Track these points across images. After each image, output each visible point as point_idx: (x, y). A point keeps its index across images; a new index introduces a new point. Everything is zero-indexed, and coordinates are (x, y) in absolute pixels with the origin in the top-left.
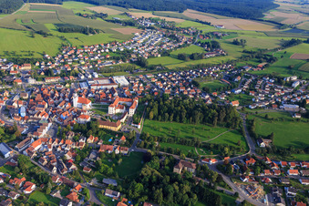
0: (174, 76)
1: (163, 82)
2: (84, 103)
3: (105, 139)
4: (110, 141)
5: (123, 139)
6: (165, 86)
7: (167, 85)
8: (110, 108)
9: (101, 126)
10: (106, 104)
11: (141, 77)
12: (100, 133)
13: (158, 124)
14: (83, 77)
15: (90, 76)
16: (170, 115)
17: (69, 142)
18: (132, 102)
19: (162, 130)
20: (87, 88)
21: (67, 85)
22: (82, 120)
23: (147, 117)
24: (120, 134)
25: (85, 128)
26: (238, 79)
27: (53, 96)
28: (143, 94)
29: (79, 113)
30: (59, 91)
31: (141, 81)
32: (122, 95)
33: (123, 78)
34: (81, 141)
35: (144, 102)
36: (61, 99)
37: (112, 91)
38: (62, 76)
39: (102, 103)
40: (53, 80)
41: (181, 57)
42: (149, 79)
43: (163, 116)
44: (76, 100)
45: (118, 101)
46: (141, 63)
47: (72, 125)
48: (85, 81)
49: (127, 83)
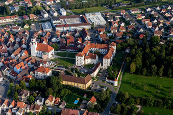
0: (168, 11)
1: (152, 18)
2: (44, 50)
3: (69, 99)
4: (76, 102)
5: (93, 101)
6: (154, 26)
7: (159, 23)
8: (78, 58)
9: (64, 83)
10: (73, 51)
11: (123, 13)
12: (63, 92)
13: (143, 80)
14: (46, 15)
15: (56, 14)
16: (159, 67)
17: (22, 104)
18: (108, 49)
19: (147, 88)
20: (50, 30)
21: (26, 27)
22: (40, 74)
23: (127, 70)
24: (89, 93)
25: (43, 85)
27: (7, 40)
28: (123, 38)
29: (37, 64)
30: (15, 35)
31: (122, 19)
32: (95, 40)
33: (99, 15)
34: (38, 103)
35: (124, 49)
36: (16, 45)
37: (83, 33)
38: (21, 14)
39: (69, 51)
40: (9, 20)
42: (134, 16)
43: (149, 69)
44: (34, 47)
45: (89, 48)
47: (27, 80)
48: (49, 20)
49: (103, 22)
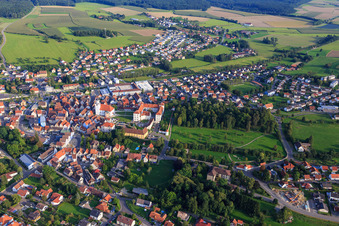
0: (201, 80)
1: (189, 85)
2: (107, 110)
3: (132, 147)
4: (137, 149)
5: (151, 147)
6: (191, 91)
7: (194, 89)
8: (135, 115)
9: (126, 134)
10: (129, 110)
11: (166, 81)
12: (126, 141)
13: (187, 130)
14: (103, 83)
15: (111, 82)
16: (199, 121)
17: (94, 151)
18: (158, 108)
19: (192, 136)
20: (108, 95)
21: (87, 92)
22: (106, 128)
23: (175, 123)
24: (147, 142)
25: (110, 136)
26: (271, 80)
27: (73, 104)
28: (168, 99)
29: (102, 121)
30: (79, 99)
31: (166, 86)
32: (146, 101)
33: (147, 83)
34: (107, 150)
35: (170, 108)
36: (82, 107)
37: (136, 97)
38: (81, 83)
39: (126, 110)
40: (71, 88)
41: (207, 59)
42: (175, 83)
43: (192, 121)
44: (98, 107)
45: (143, 107)
46: (164, 66)
47: (96, 133)
48: (105, 87)
49: (151, 88)
